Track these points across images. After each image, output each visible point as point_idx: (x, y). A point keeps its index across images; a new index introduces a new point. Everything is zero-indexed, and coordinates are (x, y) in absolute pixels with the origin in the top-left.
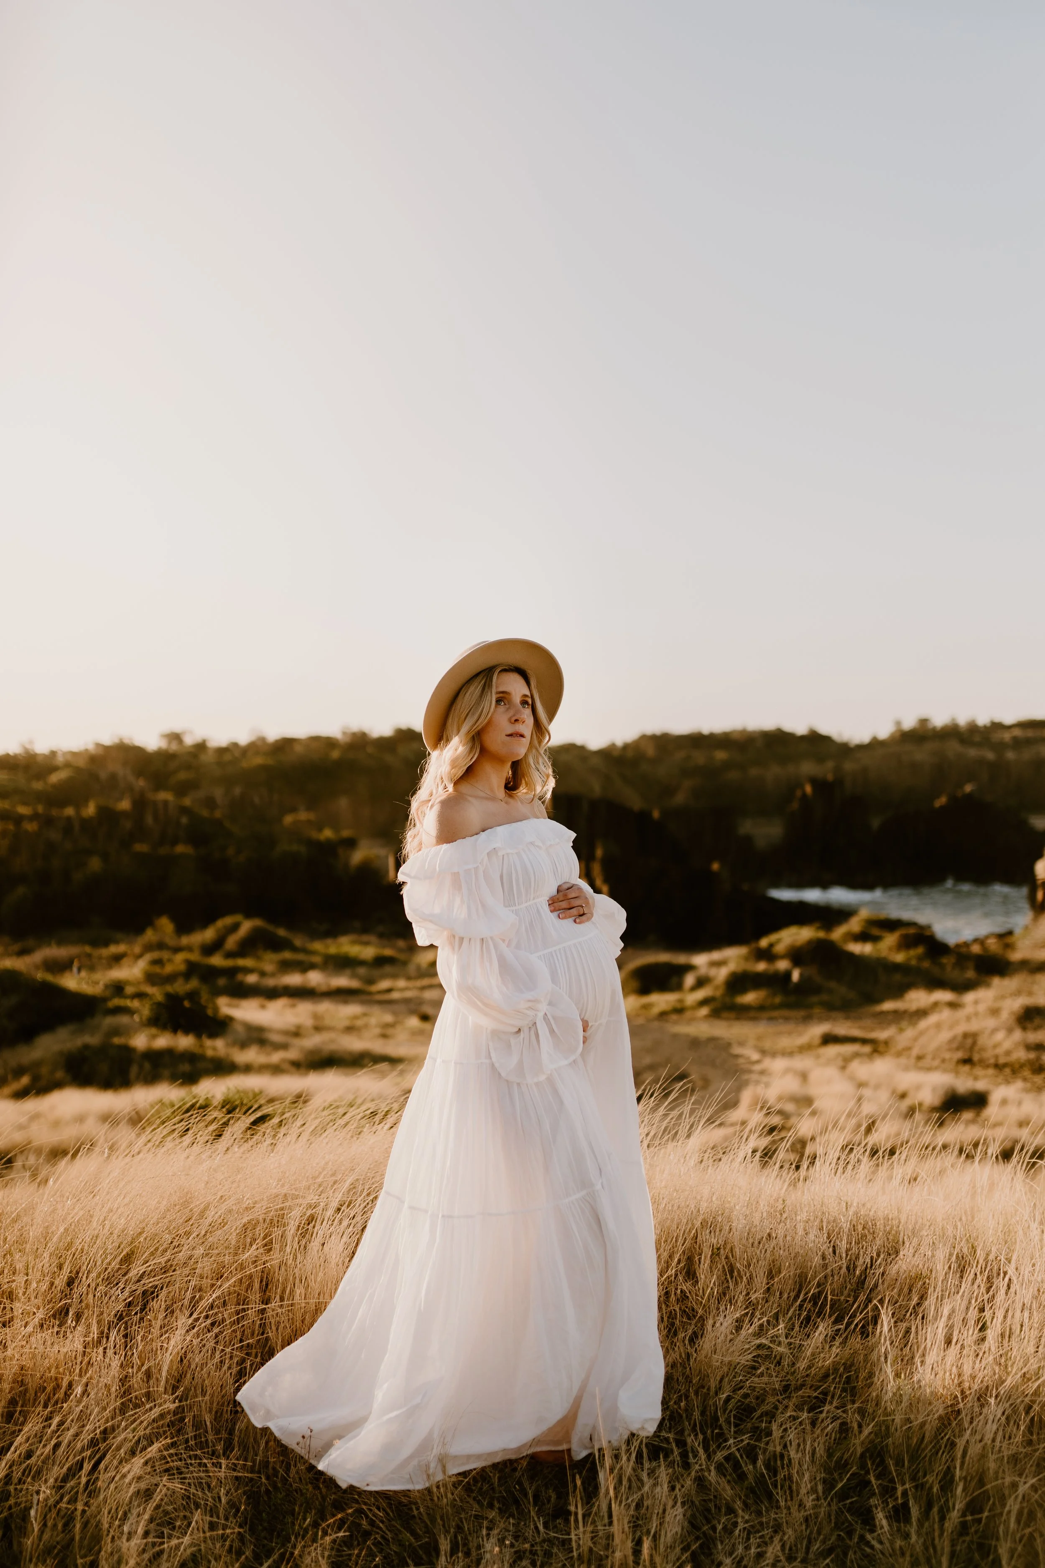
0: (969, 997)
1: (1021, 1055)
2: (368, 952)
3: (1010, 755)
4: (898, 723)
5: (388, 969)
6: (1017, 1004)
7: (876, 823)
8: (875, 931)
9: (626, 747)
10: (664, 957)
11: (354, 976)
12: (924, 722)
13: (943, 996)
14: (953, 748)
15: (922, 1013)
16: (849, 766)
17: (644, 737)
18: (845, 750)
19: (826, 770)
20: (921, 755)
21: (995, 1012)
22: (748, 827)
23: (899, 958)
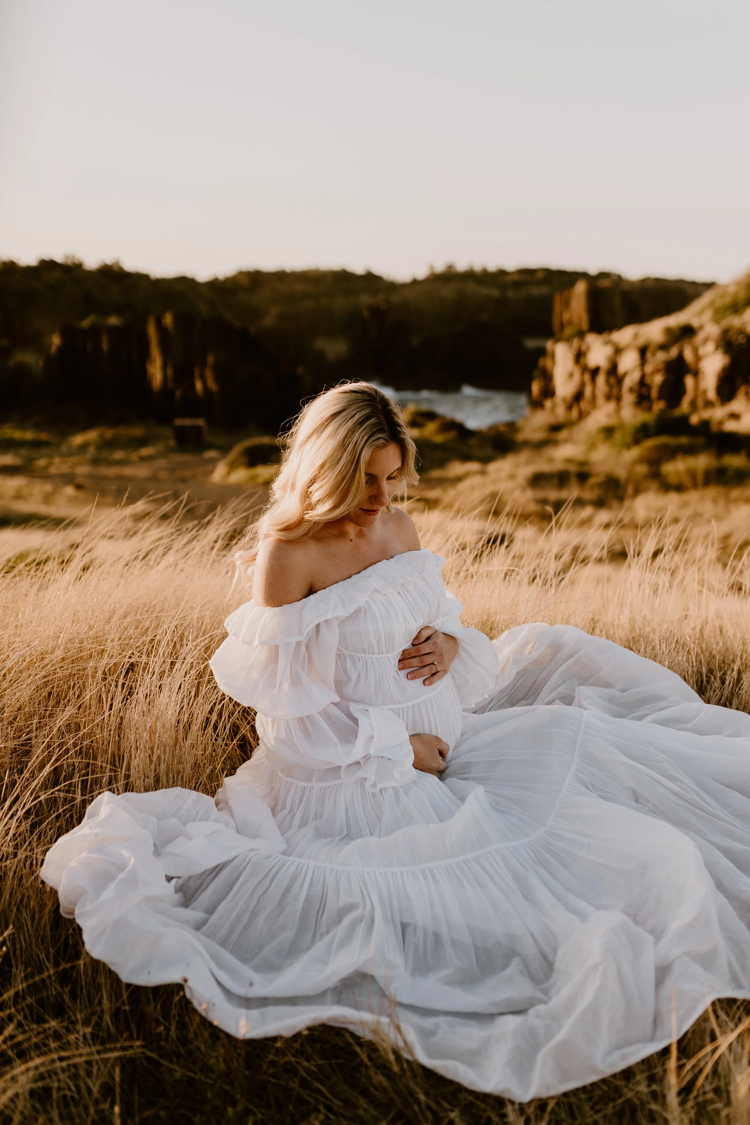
0: (492, 467)
1: (532, 507)
2: (29, 435)
3: (511, 293)
4: (432, 268)
5: (44, 451)
6: (526, 471)
7: (415, 341)
8: (420, 420)
9: (227, 280)
10: (266, 440)
11: (16, 454)
12: (450, 267)
13: (473, 466)
14: (471, 287)
15: (459, 479)
16: (395, 299)
17: (241, 273)
18: (392, 287)
19: (379, 300)
20: (448, 291)
21: (512, 477)
22: (320, 344)
23: (439, 439)
